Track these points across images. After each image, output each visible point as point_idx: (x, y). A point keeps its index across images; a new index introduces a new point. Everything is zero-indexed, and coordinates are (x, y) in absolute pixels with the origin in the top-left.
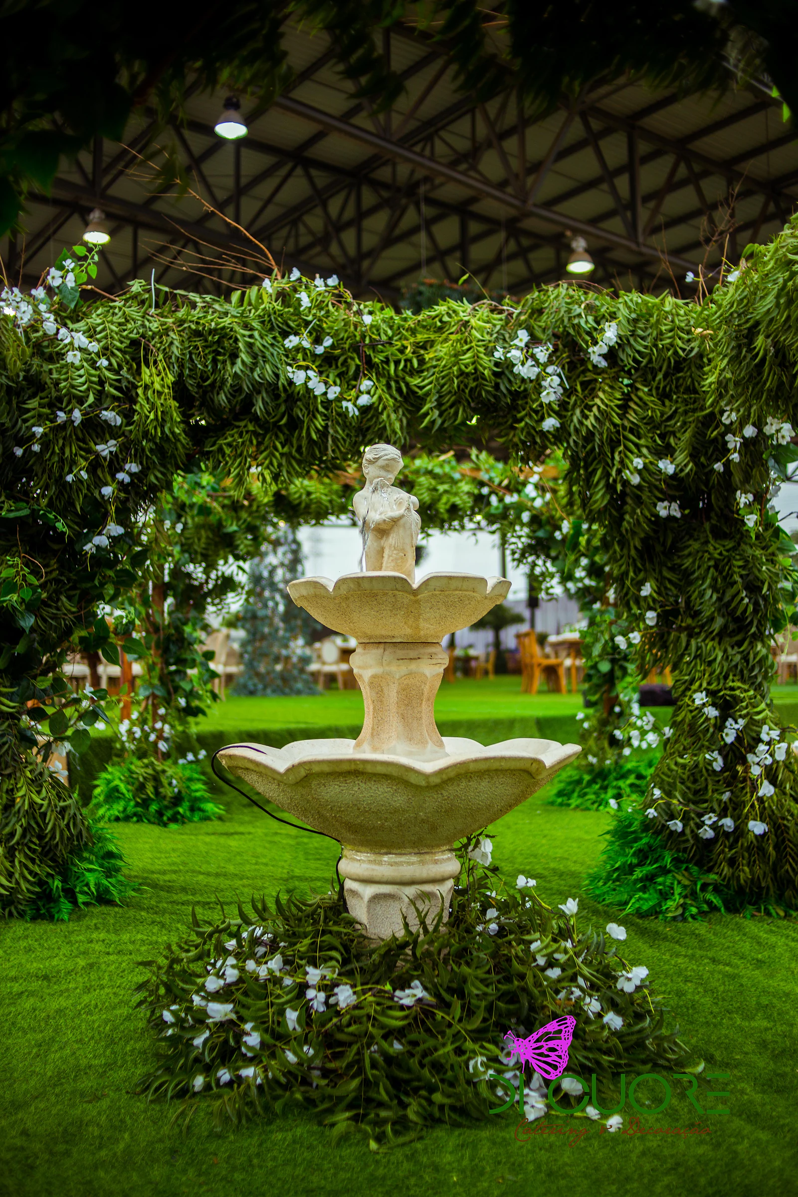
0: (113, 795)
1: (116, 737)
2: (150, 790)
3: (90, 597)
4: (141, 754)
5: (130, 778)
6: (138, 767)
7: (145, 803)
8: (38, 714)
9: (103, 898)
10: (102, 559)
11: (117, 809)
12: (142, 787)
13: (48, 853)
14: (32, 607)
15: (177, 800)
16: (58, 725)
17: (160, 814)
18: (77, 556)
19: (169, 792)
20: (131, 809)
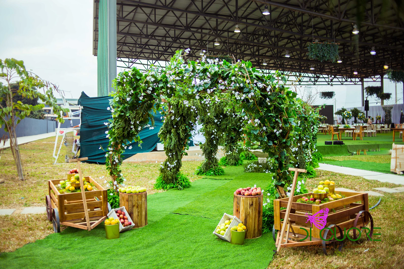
0: (242, 156)
1: (243, 148)
2: (247, 155)
3: (240, 135)
4: (246, 151)
5: (245, 154)
6: (246, 152)
7: (247, 157)
8: (235, 146)
9: (241, 164)
10: (241, 131)
11: (243, 158)
12: (246, 155)
13: (236, 160)
14: (234, 137)
15: (251, 157)
16: (237, 147)
17: (249, 159)
18: (239, 131)
19: (250, 156)
20: (245, 158)
